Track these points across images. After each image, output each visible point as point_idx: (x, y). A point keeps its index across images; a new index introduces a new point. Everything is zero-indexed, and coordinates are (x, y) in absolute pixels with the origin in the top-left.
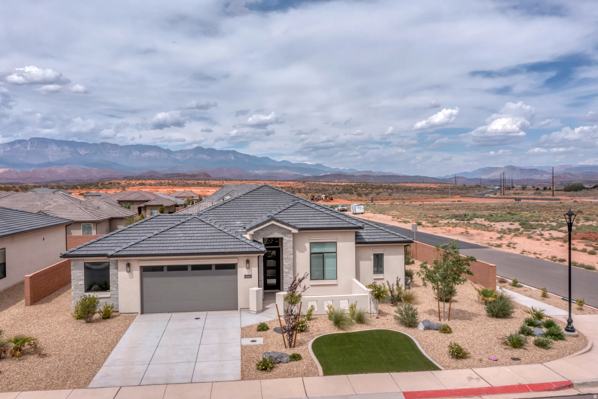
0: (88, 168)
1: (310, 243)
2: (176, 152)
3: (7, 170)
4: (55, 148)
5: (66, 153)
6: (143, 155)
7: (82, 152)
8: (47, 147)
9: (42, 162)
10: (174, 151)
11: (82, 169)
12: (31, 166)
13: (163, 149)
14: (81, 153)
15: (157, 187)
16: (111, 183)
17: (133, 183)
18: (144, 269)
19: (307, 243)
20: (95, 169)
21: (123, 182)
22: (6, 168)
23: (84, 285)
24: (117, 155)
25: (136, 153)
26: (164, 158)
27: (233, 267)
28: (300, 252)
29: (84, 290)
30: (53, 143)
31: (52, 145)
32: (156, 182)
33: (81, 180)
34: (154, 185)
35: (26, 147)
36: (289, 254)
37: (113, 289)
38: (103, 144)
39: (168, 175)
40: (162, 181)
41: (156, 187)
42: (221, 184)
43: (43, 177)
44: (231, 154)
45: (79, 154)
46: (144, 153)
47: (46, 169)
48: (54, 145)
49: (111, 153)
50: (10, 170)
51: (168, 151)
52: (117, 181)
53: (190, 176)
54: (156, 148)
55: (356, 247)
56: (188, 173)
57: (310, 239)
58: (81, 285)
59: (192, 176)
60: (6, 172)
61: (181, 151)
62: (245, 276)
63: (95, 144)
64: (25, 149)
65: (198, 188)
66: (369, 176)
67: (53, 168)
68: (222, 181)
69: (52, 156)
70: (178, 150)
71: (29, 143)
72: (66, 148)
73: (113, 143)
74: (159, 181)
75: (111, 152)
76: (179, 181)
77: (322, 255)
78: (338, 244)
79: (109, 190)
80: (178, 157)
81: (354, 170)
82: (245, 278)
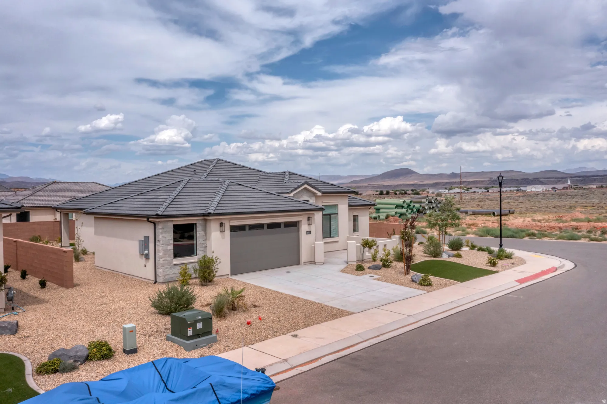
23: (172, 250)
27: (295, 225)
29: (173, 256)
37: (200, 253)
55: (349, 209)
57: (323, 202)
58: (170, 250)
62: (307, 232)
66: (26, 182)
77: (329, 216)
78: (340, 206)
81: (5, 175)
82: (307, 234)
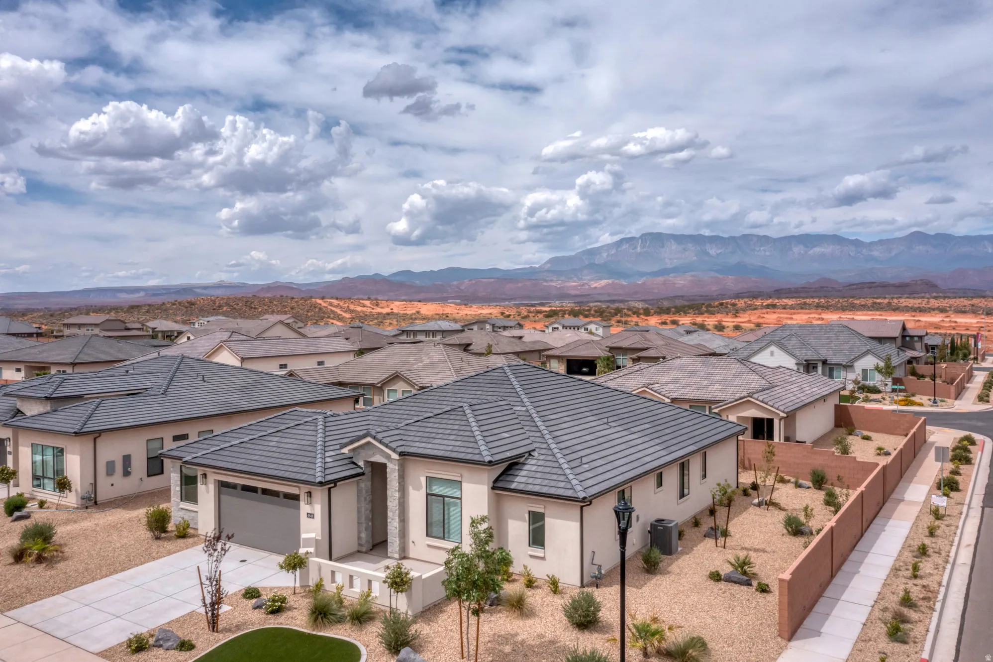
0: (720, 276)
1: (427, 477)
2: (872, 243)
3: (610, 281)
4: (674, 246)
5: (690, 255)
6: (811, 252)
7: (713, 251)
8: (663, 247)
9: (656, 268)
10: (868, 241)
11: (712, 277)
12: (642, 274)
13: (848, 240)
14: (711, 253)
15: (795, 311)
16: (722, 304)
17: (758, 304)
18: (223, 486)
19: (423, 476)
20: (730, 277)
21: (742, 302)
22: (608, 279)
24: (768, 253)
25: (797, 249)
26: (850, 255)
27: (296, 498)
28: (414, 489)
29: (179, 498)
30: (671, 240)
31: (671, 242)
32: (797, 301)
33: (708, 296)
34: (792, 307)
35: (635, 248)
36: (394, 490)
38: (745, 236)
39: (853, 285)
40: (808, 300)
41: (793, 311)
42: (923, 305)
43: (656, 291)
44: (986, 242)
45: (708, 254)
46: (812, 248)
47: (661, 279)
48: (673, 243)
49: (758, 251)
50: (613, 282)
51: (857, 243)
52: (733, 301)
53: (894, 286)
54: (835, 239)
56: (892, 282)
57: (426, 471)
59: (899, 286)
60: (609, 284)
61: (881, 242)
63: (733, 238)
64: (633, 251)
65: (871, 313)
67: (671, 277)
68: (926, 300)
69: (670, 259)
70: (876, 240)
71: (640, 241)
72: (690, 245)
73: (762, 234)
74: (803, 301)
75: (758, 249)
76: (839, 300)
77: (442, 498)
78: (464, 485)
79: (712, 315)
80: (875, 253)
82: (308, 516)
